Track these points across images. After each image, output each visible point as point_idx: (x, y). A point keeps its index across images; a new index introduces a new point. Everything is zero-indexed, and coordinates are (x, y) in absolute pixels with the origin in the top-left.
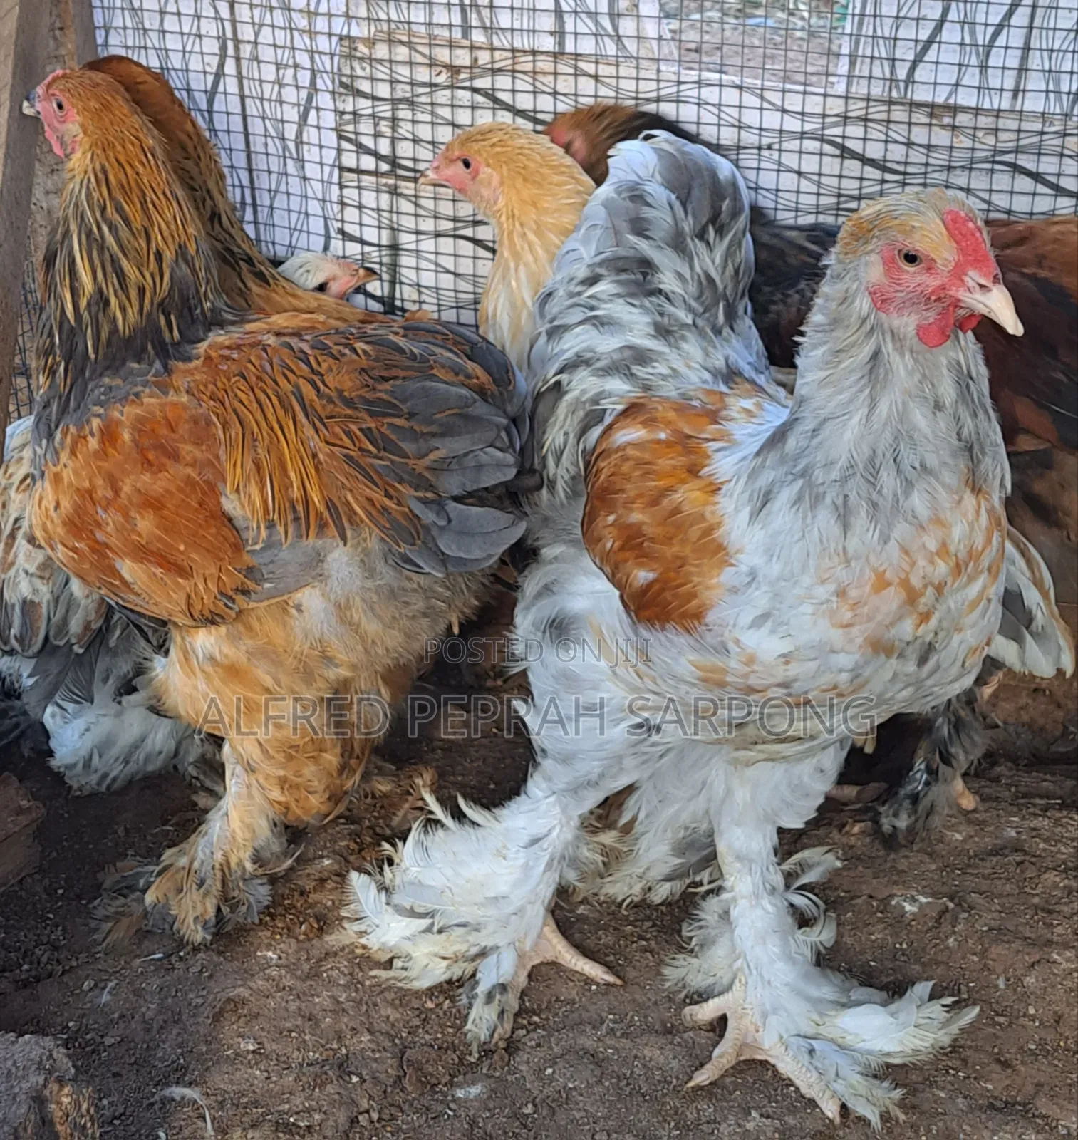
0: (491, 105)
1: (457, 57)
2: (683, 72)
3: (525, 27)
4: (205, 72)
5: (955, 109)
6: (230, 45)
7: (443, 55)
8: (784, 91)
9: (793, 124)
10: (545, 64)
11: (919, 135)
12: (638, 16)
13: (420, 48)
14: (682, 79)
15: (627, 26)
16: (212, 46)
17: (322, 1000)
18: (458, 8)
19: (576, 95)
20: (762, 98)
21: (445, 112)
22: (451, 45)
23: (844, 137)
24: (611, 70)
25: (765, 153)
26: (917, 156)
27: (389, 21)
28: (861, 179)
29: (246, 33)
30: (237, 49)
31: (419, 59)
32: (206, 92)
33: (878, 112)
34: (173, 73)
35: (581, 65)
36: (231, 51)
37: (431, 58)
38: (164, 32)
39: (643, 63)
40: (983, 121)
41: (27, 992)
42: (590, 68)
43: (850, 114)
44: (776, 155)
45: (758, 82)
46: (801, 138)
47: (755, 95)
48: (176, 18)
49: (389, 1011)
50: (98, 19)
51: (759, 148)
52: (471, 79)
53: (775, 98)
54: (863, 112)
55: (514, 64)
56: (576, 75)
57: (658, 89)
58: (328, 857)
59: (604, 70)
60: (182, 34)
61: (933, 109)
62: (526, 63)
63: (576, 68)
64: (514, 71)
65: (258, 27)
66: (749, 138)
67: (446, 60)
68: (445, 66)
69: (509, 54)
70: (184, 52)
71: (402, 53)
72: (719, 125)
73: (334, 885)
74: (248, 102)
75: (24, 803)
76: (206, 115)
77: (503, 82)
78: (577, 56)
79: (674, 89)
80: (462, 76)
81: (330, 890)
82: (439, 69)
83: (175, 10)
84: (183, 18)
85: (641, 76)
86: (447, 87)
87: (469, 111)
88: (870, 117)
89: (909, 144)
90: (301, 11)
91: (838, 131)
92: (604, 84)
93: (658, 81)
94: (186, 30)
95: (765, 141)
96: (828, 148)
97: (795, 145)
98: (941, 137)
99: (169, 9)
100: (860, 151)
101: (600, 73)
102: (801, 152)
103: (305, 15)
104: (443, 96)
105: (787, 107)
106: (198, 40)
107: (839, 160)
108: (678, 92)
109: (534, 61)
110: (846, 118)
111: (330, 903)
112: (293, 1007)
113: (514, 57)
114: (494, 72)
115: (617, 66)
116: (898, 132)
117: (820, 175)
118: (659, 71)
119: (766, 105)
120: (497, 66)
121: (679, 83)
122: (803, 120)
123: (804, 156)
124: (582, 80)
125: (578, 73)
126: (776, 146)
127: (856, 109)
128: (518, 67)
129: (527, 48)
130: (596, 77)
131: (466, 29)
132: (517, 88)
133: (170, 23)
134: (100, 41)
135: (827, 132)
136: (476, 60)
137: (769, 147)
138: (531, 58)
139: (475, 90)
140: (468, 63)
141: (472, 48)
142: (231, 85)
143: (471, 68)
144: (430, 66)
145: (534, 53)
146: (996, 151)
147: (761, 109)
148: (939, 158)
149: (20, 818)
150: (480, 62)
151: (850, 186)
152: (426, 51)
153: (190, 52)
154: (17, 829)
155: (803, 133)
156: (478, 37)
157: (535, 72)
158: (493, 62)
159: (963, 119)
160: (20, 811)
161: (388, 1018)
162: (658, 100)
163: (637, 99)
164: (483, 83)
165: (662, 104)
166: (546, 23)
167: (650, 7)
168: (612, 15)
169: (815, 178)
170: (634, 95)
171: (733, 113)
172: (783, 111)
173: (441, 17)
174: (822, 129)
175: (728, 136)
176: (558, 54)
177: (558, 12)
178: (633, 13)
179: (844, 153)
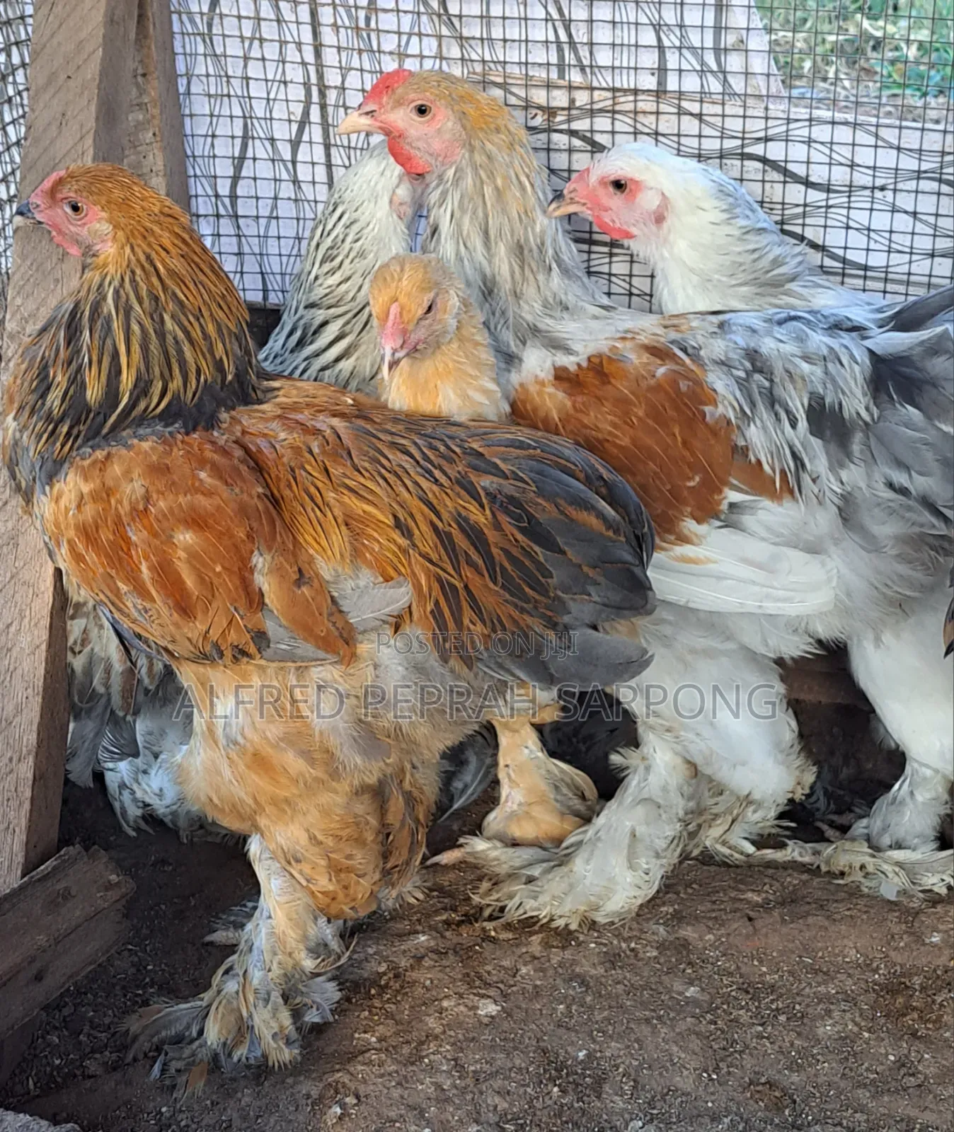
0: (589, 148)
1: (554, 98)
2: (793, 109)
3: (625, 64)
4: (290, 121)
6: (315, 91)
7: (539, 96)
8: (901, 128)
9: (909, 163)
10: (647, 104)
12: (747, 51)
13: (514, 90)
14: (792, 116)
15: (734, 62)
16: (297, 93)
17: (425, 1087)
18: (554, 46)
19: (679, 135)
20: (877, 136)
22: (549, 86)
24: (718, 109)
25: (878, 194)
27: (484, 61)
29: (333, 78)
30: (322, 94)
31: (513, 100)
32: (290, 141)
34: (255, 121)
35: (685, 104)
36: (315, 98)
37: (527, 100)
38: (248, 79)
39: (750, 102)
41: (118, 1075)
42: (695, 108)
44: (890, 195)
45: (874, 120)
46: (918, 178)
47: (868, 132)
48: (261, 63)
49: (497, 1100)
50: (181, 67)
51: (873, 189)
52: (569, 121)
53: (890, 135)
55: (614, 104)
56: (679, 114)
57: (766, 129)
58: (424, 933)
59: (708, 109)
60: (267, 80)
62: (626, 103)
63: (679, 107)
64: (614, 112)
65: (344, 71)
66: (863, 178)
67: (543, 102)
68: (540, 108)
69: (609, 95)
70: (268, 100)
72: (830, 164)
73: (432, 963)
74: (333, 151)
75: (114, 878)
76: (290, 165)
77: (603, 123)
78: (681, 95)
79: (784, 128)
80: (559, 119)
81: (429, 968)
82: (534, 111)
83: (259, 56)
84: (267, 63)
85: (748, 113)
86: (544, 131)
87: (565, 156)
90: (391, 53)
92: (708, 124)
93: (767, 118)
94: (270, 77)
95: (879, 182)
96: (945, 188)
97: (912, 185)
99: (252, 55)
101: (704, 112)
102: (917, 192)
103: (395, 57)
104: (539, 140)
105: (902, 146)
106: (282, 86)
108: (787, 131)
109: (635, 101)
111: (428, 982)
112: (396, 1093)
113: (614, 98)
114: (592, 113)
115: (723, 104)
117: (937, 215)
118: (767, 109)
119: (880, 143)
120: (596, 107)
121: (789, 121)
122: (920, 160)
123: (920, 196)
124: (685, 119)
125: (681, 112)
128: (617, 108)
129: (626, 86)
130: (700, 116)
131: (561, 67)
132: (617, 129)
133: (254, 70)
134: (182, 90)
135: (944, 171)
136: (572, 101)
137: (882, 189)
138: (631, 98)
139: (573, 133)
140: (566, 105)
141: (571, 88)
142: (316, 133)
143: (569, 109)
144: (526, 108)
145: (636, 92)
147: (876, 147)
149: (109, 893)
150: (578, 104)
152: (522, 93)
153: (275, 100)
154: (106, 905)
155: (920, 172)
156: (576, 77)
157: (636, 113)
158: (592, 103)
160: (109, 886)
161: (496, 1107)
162: (767, 139)
163: (743, 139)
164: (581, 125)
165: (770, 144)
166: (649, 59)
167: (758, 42)
168: (717, 50)
169: (932, 220)
170: (740, 135)
171: (846, 151)
172: (899, 149)
173: (539, 55)
174: (941, 168)
175: (840, 175)
176: (660, 93)
177: (661, 48)
178: (741, 47)
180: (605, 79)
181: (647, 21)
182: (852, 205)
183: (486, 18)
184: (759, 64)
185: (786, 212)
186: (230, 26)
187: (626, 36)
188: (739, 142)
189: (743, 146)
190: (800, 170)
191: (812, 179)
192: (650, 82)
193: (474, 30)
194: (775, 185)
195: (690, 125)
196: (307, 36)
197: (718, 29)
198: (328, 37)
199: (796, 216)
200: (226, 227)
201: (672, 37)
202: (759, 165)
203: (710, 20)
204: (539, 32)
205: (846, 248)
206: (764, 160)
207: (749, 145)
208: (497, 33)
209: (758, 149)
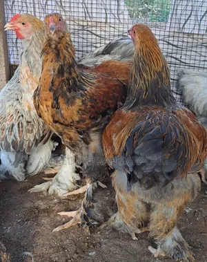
0: (91, 34)
1: (84, 24)
3: (99, 17)
5: (193, 34)
7: (81, 23)
10: (103, 25)
11: (185, 40)
15: (121, 16)
18: (84, 13)
19: (110, 31)
21: (81, 36)
22: (83, 21)
23: (169, 40)
26: (185, 44)
27: (69, 16)
28: (172, 49)
31: (76, 24)
33: (176, 35)
39: (125, 25)
40: (199, 37)
42: (113, 26)
50: (6, 16)
52: (87, 28)
59: (116, 26)
61: (188, 34)
62: (99, 25)
63: (110, 25)
64: (96, 26)
71: (72, 23)
77: (94, 29)
78: (110, 23)
80: (85, 28)
82: (80, 26)
85: (124, 27)
86: (82, 30)
87: (86, 35)
89: (183, 42)
91: (167, 39)
92: (116, 29)
96: (165, 43)
98: (190, 40)
100: (172, 43)
104: (80, 32)
107: (167, 45)
109: (101, 24)
110: (169, 36)
113: (96, 24)
114: (92, 27)
115: (119, 25)
116: (181, 39)
117: (163, 48)
122: (160, 37)
123: (160, 44)
125: (110, 27)
127: (172, 34)
129: (99, 21)
130: (114, 28)
131: (85, 17)
132: (97, 30)
135: (165, 39)
136: (88, 24)
139: (88, 31)
141: (87, 21)
143: (87, 26)
144: (78, 25)
145: (101, 22)
146: (202, 43)
148: (190, 45)
151: (170, 51)
152: (77, 22)
155: (160, 39)
156: (89, 19)
157: (101, 27)
158: (92, 25)
159: (195, 36)
164: (90, 29)
166: (104, 16)
167: (126, 13)
168: (118, 14)
170: (122, 31)
173: (81, 15)
176: (106, 23)
177: (106, 14)
178: (123, 13)
179: (169, 44)
180: (94, 20)
181: (103, 8)
183: (70, 7)
184: (126, 17)
186: (17, 8)
187: (99, 11)
188: (122, 33)
192: (104, 20)
193: (67, 9)
195: (112, 29)
196: (32, 10)
197: (118, 10)
198: (37, 10)
200: (15, 49)
201: (108, 11)
203: (116, 8)
204: (81, 10)
208: (72, 10)
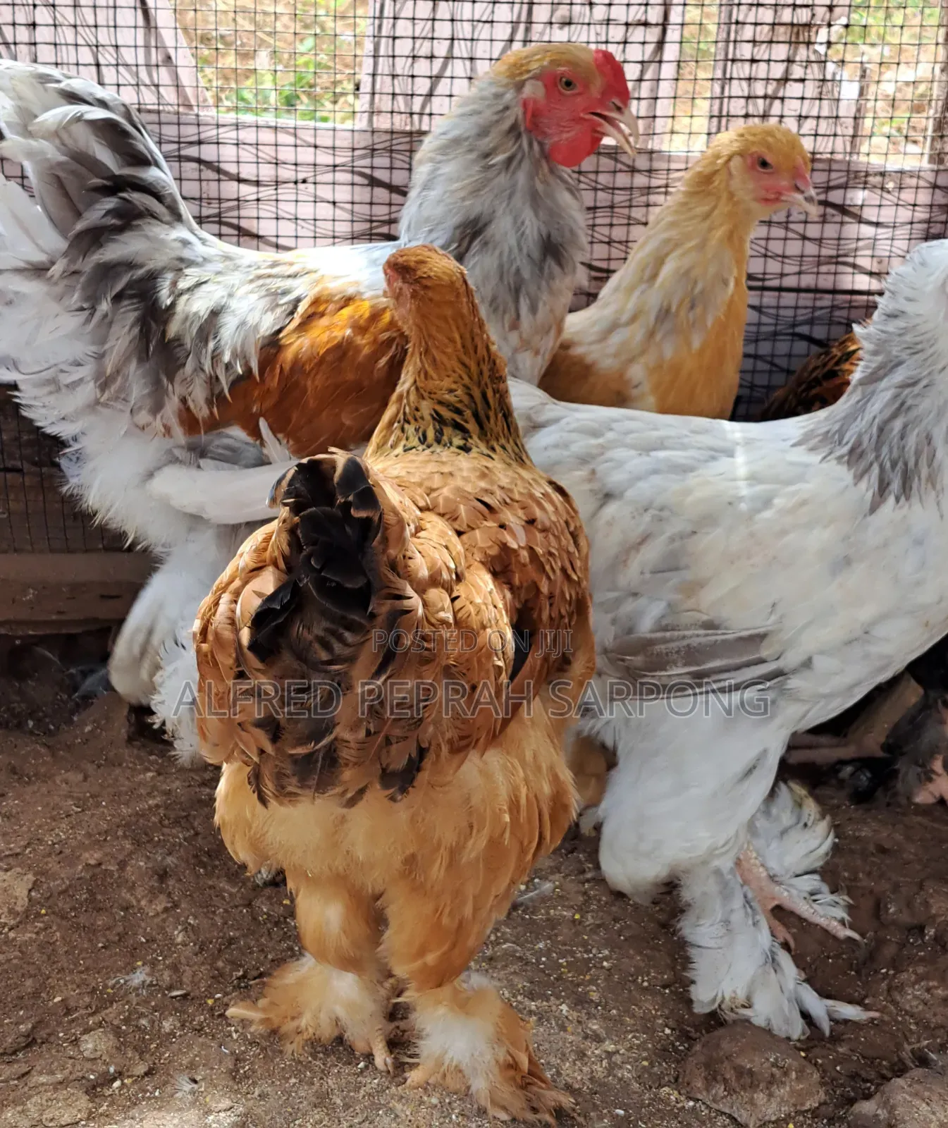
2: (222, 116)
8: (315, 129)
9: (325, 158)
12: (175, 66)
14: (221, 122)
15: (165, 77)
20: (296, 136)
23: (372, 168)
25: (301, 186)
28: (390, 204)
33: (399, 143)
39: (182, 110)
43: (376, 147)
44: (311, 187)
45: (292, 123)
46: (334, 171)
47: (288, 133)
51: (296, 183)
53: (306, 136)
54: (388, 144)
57: (199, 133)
66: (286, 173)
72: (257, 162)
79: (214, 133)
85: (182, 121)
88: (394, 148)
91: (367, 162)
93: (198, 125)
95: (301, 176)
96: (358, 179)
97: (329, 177)
100: (387, 181)
102: (334, 183)
105: (319, 143)
107: (369, 188)
108: (218, 134)
110: (373, 150)
115: (158, 113)
117: (353, 203)
118: (198, 115)
119: (299, 142)
121: (218, 126)
122: (334, 154)
123: (336, 186)
126: (311, 180)
127: (382, 141)
135: (355, 164)
137: (304, 181)
147: (296, 146)
151: (381, 212)
155: (335, 166)
162: (200, 143)
163: (179, 143)
165: (203, 146)
167: (186, 59)
168: (149, 66)
169: (349, 206)
170: (176, 139)
171: (270, 151)
172: (316, 147)
174: (353, 161)
175: (267, 172)
177: (98, 66)
178: (171, 62)
179: (374, 182)
181: (83, 42)
182: (280, 197)
184: (187, 77)
185: (222, 205)
188: (175, 146)
189: (179, 149)
190: (232, 169)
191: (243, 176)
194: (211, 183)
197: (148, 47)
199: (231, 209)
201: (107, 55)
202: (195, 165)
203: (140, 40)
205: (277, 236)
206: (199, 161)
207: (184, 148)
209: (192, 151)
